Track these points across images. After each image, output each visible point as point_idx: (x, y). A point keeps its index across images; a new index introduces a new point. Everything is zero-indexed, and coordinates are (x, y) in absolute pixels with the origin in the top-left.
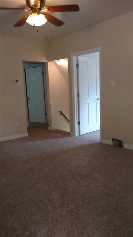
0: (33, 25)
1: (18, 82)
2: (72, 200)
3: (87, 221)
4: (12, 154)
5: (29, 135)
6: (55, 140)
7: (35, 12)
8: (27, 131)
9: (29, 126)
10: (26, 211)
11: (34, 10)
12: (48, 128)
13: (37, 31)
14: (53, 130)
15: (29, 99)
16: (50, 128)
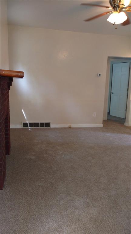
0: (114, 23)
1: (101, 76)
2: (116, 188)
3: (121, 209)
4: (83, 139)
5: (104, 126)
6: (127, 136)
7: (117, 11)
8: (102, 123)
9: (108, 119)
10: (74, 183)
11: (116, 9)
12: (125, 123)
13: (116, 29)
14: (129, 126)
15: (112, 93)
16: (126, 124)
